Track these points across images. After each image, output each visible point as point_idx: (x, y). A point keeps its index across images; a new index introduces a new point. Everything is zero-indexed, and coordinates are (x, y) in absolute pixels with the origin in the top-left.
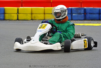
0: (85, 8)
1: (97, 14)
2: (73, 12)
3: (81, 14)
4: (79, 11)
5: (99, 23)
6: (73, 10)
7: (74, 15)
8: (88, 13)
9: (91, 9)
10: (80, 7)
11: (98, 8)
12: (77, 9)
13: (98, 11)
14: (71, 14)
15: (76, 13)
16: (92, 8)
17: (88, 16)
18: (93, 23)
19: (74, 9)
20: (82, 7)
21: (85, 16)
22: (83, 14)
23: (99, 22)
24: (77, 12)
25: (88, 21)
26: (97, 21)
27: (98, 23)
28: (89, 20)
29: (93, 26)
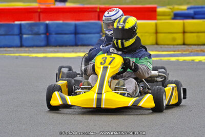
0: (47, 22)
1: (71, 34)
2: (24, 31)
3: (39, 34)
4: (36, 29)
5: (76, 52)
6: (23, 27)
7: (25, 36)
8: (53, 33)
9: (58, 25)
10: (38, 22)
11: (73, 22)
12: (31, 25)
13: (72, 29)
14: (19, 35)
15: (30, 33)
16: (61, 22)
17: (53, 38)
18: (64, 52)
19: (25, 25)
20: (41, 22)
21: (47, 38)
22: (43, 34)
23: (75, 50)
24: (32, 31)
25: (54, 48)
26: (71, 47)
27: (73, 52)
28: (56, 46)
29: (64, 58)
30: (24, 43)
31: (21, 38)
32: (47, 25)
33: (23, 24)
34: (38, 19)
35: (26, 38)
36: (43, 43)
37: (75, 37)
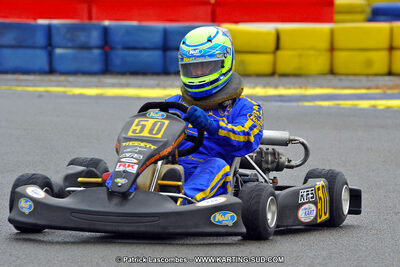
30: (58, 66)
31: (50, 55)
32: (106, 31)
33: (55, 26)
34: (86, 15)
35: (61, 55)
36: (97, 67)
37: (165, 57)
